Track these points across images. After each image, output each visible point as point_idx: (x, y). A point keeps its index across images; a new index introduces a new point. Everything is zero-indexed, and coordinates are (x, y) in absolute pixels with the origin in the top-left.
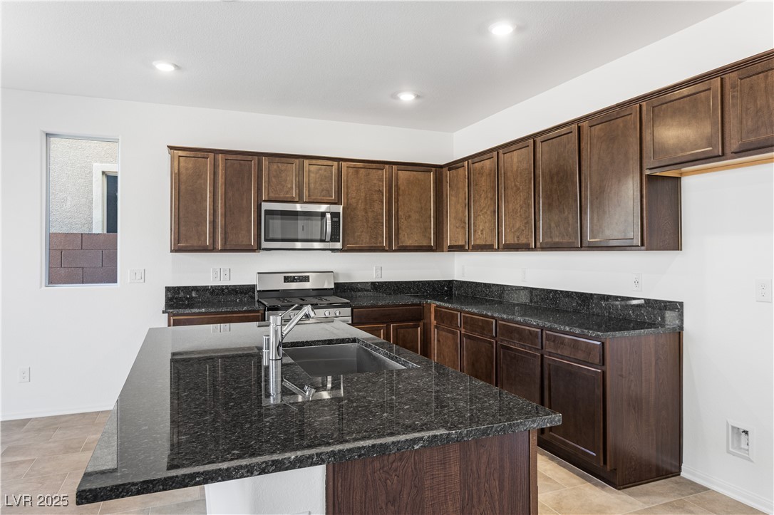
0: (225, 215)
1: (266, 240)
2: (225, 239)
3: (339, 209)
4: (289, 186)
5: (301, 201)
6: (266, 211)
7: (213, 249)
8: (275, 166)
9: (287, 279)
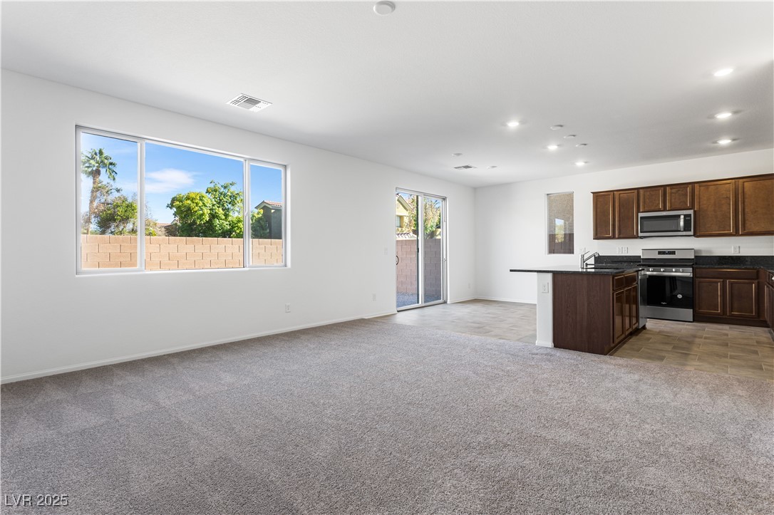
0: (619, 221)
1: (641, 232)
2: (620, 233)
3: (691, 212)
4: (657, 202)
5: (665, 210)
6: (641, 218)
7: (613, 237)
8: (648, 193)
9: (660, 253)
